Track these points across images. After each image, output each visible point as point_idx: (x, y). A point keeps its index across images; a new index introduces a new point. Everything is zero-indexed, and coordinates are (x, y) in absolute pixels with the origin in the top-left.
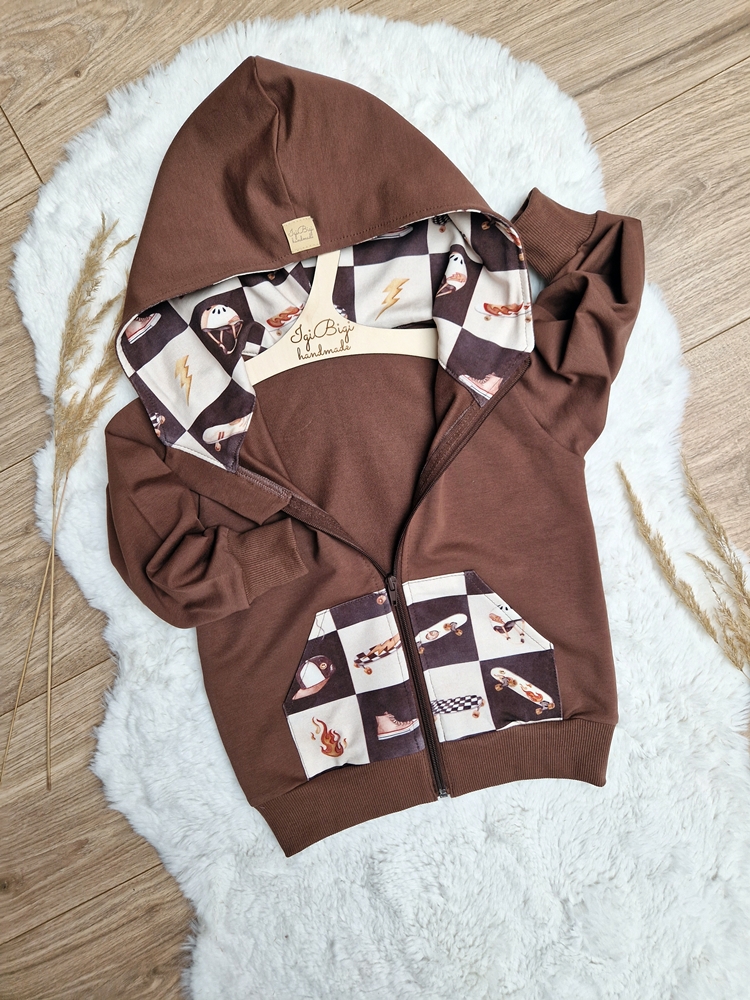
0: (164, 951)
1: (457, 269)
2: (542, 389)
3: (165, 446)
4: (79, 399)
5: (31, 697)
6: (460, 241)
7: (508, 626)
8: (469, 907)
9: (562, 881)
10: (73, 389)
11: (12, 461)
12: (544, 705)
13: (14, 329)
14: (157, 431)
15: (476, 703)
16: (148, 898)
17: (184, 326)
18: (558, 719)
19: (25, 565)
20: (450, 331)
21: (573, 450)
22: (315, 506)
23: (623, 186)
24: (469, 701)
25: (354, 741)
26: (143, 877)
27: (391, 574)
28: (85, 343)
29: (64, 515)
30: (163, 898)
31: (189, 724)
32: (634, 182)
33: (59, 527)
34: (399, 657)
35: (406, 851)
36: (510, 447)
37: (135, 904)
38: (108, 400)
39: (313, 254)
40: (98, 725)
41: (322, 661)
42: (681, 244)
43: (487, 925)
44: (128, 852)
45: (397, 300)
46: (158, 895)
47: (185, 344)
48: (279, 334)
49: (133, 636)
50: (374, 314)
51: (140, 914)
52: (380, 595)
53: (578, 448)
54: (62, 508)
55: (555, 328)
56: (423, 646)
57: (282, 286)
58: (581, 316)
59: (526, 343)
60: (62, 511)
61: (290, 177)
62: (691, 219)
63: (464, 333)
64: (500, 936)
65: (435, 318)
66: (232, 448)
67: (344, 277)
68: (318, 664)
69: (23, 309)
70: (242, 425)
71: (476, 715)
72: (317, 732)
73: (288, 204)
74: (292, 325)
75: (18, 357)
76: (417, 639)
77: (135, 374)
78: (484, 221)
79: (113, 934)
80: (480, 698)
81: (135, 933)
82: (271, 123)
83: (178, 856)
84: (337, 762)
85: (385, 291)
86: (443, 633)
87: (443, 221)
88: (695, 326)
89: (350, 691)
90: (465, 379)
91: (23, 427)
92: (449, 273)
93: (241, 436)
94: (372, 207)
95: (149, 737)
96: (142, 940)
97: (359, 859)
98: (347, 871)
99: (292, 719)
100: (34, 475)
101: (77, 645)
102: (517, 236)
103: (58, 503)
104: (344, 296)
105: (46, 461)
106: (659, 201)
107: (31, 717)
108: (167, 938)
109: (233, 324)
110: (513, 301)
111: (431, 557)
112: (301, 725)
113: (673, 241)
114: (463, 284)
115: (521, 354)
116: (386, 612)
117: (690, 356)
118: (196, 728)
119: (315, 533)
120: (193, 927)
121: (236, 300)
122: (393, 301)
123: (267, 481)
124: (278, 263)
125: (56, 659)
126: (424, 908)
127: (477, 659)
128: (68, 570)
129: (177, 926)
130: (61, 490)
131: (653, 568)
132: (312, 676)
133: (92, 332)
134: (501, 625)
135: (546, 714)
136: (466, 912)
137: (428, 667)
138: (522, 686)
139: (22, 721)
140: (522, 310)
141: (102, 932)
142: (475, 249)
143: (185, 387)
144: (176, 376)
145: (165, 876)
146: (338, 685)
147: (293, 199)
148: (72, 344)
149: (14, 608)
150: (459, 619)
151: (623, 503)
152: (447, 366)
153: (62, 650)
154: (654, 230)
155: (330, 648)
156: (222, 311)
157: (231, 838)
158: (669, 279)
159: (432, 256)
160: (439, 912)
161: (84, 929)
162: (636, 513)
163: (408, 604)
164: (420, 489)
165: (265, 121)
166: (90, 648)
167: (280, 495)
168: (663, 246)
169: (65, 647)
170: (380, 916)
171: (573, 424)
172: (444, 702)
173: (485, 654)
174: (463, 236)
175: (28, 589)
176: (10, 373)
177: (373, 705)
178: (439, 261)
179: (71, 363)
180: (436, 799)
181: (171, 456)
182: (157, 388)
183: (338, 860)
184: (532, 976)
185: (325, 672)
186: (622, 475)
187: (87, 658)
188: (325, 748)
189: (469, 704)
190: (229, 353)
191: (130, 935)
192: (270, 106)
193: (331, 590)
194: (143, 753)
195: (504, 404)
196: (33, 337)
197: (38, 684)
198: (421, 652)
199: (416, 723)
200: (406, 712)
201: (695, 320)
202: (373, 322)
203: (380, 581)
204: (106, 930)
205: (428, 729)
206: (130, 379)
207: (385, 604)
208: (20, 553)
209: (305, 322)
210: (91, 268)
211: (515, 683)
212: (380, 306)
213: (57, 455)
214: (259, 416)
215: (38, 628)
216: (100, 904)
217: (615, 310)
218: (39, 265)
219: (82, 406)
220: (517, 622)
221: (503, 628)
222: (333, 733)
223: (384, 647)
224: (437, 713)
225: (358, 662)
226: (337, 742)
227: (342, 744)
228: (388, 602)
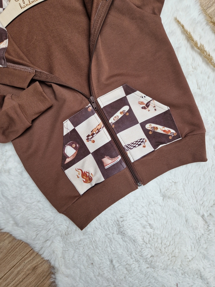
0: (45, 284)
7: (148, 105)
8: (164, 230)
9: (199, 208)
12: (172, 134)
15: (143, 141)
16: (31, 265)
18: (180, 139)
21: (154, 13)
24: (140, 141)
25: (96, 173)
26: (26, 256)
30: (37, 262)
31: (24, 187)
34: (104, 131)
35: (131, 214)
36: (127, 23)
37: (27, 269)
41: (73, 144)
43: (173, 235)
44: (17, 248)
46: (35, 262)
51: (30, 272)
52: (89, 107)
53: (156, 12)
56: (113, 124)
64: (180, 238)
66: (1, 54)
68: (71, 145)
70: (4, 44)
71: (144, 147)
72: (79, 174)
76: (110, 121)
79: (22, 283)
80: (144, 139)
81: (31, 280)
83: (37, 243)
84: (91, 185)
86: (120, 116)
89: (88, 153)
93: (4, 49)
96: (34, 282)
97: (113, 223)
98: (109, 229)
99: (67, 172)
108: (44, 278)
111: (105, 83)
112: (71, 173)
116: (94, 114)
118: (27, 188)
119: (51, 85)
120: (53, 271)
123: (21, 66)
126: (146, 235)
127: (138, 123)
129: (47, 272)
131: (203, 62)
132: (70, 151)
134: (144, 105)
135: (174, 138)
136: (163, 232)
137: (118, 133)
138: (160, 129)
141: (17, 284)
145: (35, 254)
146: (82, 152)
150: (126, 108)
151: (182, 36)
155: (74, 136)
157: (56, 229)
160: (152, 235)
161: (9, 284)
162: (189, 38)
163: (102, 108)
167: (30, 71)
170: (128, 244)
172: (129, 145)
173: (141, 120)
177: (99, 155)
180: (137, 188)
183: (104, 226)
184: (197, 251)
185: (75, 148)
186: (178, 22)
188: (85, 180)
189: (140, 143)
191: (28, 282)
194: (8, 205)
198: (113, 127)
199: (120, 157)
200: (114, 154)
203: (87, 101)
204: (18, 282)
205: (125, 158)
207: (92, 111)
211: (157, 128)
214: (11, 39)
216: (13, 272)
220: (151, 102)
221: (146, 107)
222: (86, 172)
223: (97, 129)
224: (127, 150)
225: (88, 139)
226: (89, 176)
227: (91, 176)
228: (93, 109)
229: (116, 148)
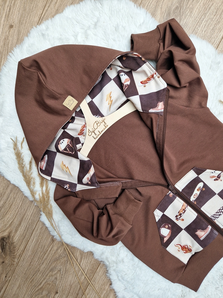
1: (124, 78)
2: (178, 95)
3: (74, 192)
4: (41, 195)
5: (86, 287)
6: (119, 69)
7: (219, 177)
10: (37, 193)
11: (35, 224)
13: (11, 186)
14: (69, 190)
17: (55, 153)
19: (59, 251)
20: (136, 99)
21: (203, 107)
22: (130, 180)
23: (159, 12)
25: (193, 245)
27: (168, 185)
28: (32, 178)
29: (60, 231)
31: (137, 269)
32: (161, 8)
33: (60, 235)
34: (189, 209)
36: (180, 120)
38: (49, 190)
39: (78, 105)
40: (111, 284)
41: (165, 225)
42: (190, 15)
45: (112, 101)
47: (59, 159)
48: (84, 136)
49: (103, 253)
50: (108, 110)
52: (169, 194)
53: (203, 105)
54: (58, 229)
55: (170, 73)
56: (194, 201)
57: (75, 121)
58: (177, 64)
59: (163, 85)
60: (58, 230)
61: (55, 89)
62: (188, 6)
63: (141, 97)
65: (128, 98)
66: (94, 180)
67: (92, 106)
68: (164, 227)
69: (9, 180)
70: (92, 171)
72: (179, 248)
73: (60, 97)
74: (86, 131)
75: (17, 193)
76: (191, 200)
77: (51, 178)
78: (123, 58)
82: (39, 77)
84: (192, 253)
85: (107, 101)
86: (198, 193)
87: (110, 67)
88: (214, 38)
89: (181, 229)
90: (151, 111)
91: (32, 212)
92: (123, 81)
93: (94, 174)
94: (86, 79)
95: (128, 280)
97: (219, 278)
98: (217, 284)
99: (168, 249)
100: (44, 224)
101: (89, 264)
102: (137, 54)
103: (56, 228)
104: (96, 111)
105: (44, 218)
106: (173, 8)
107: (90, 293)
109: (69, 143)
110: (149, 75)
111: (178, 172)
112: (172, 249)
113: (187, 17)
114: (130, 81)
115: (164, 90)
116: (175, 198)
117: (219, 49)
118: (140, 269)
119: (136, 189)
121: (65, 135)
122: (111, 102)
123: (111, 183)
124: (69, 116)
125: (86, 272)
127: (216, 194)
128: (71, 245)
130: (54, 224)
132: (165, 232)
133: (31, 174)
137: (201, 207)
139: (89, 295)
140: (155, 76)
142: (126, 67)
143: (68, 171)
144: (63, 170)
146: (175, 230)
147: (60, 94)
148: (28, 181)
149: (64, 265)
150: (201, 185)
152: (143, 110)
153: (86, 269)
154: (179, 18)
155: (165, 220)
156: (63, 141)
157: (174, 295)
158: (194, 30)
159: (114, 79)
163: (181, 191)
164: (160, 155)
165: (36, 77)
166: (93, 263)
167: (118, 185)
168: (185, 21)
169: (86, 267)
171: (197, 99)
172: (214, 215)
173: (217, 191)
174: (119, 66)
175: (64, 257)
176: (18, 199)
177: (191, 230)
178: (117, 79)
179: (32, 186)
181: (78, 194)
182: (60, 177)
183: (212, 282)
185: (168, 228)
187: (94, 266)
188: (185, 252)
190: (73, 153)
192: (35, 72)
193: (153, 203)
194: (130, 285)
195: (169, 109)
196: (17, 186)
197: (86, 283)
198: (195, 203)
199: (210, 227)
200: (204, 226)
201: (212, 36)
202: (110, 113)
203: (166, 189)
205: (215, 227)
206: (51, 180)
207: (173, 196)
208: (55, 248)
209: (89, 127)
210: (18, 155)
212: (108, 106)
213: (46, 215)
215: (75, 266)
217: (187, 53)
218: (4, 164)
219: (43, 196)
220: (221, 174)
221: (217, 178)
222: (184, 246)
223: (182, 209)
224: (214, 220)
225: (177, 219)
226: (188, 247)
227: (190, 247)
228: (174, 194)
229: (204, 220)
